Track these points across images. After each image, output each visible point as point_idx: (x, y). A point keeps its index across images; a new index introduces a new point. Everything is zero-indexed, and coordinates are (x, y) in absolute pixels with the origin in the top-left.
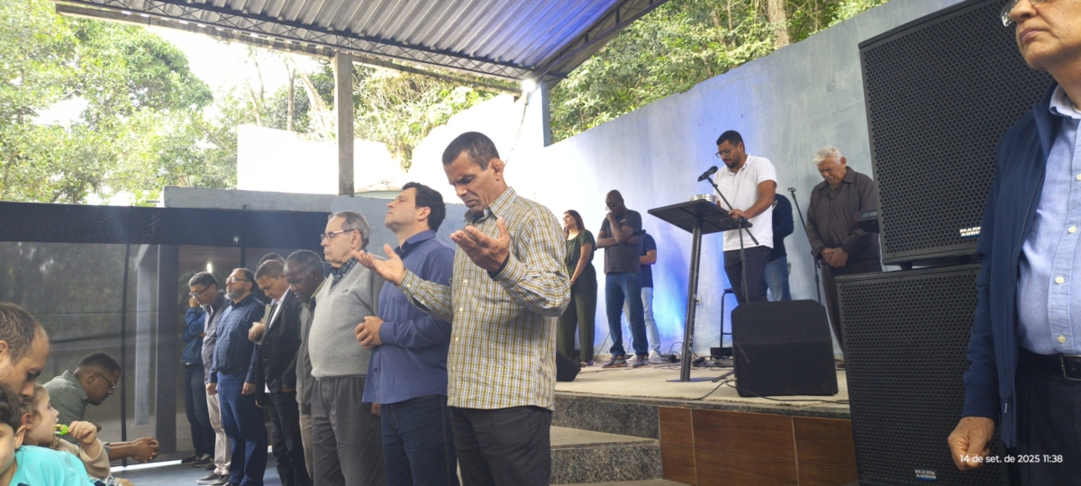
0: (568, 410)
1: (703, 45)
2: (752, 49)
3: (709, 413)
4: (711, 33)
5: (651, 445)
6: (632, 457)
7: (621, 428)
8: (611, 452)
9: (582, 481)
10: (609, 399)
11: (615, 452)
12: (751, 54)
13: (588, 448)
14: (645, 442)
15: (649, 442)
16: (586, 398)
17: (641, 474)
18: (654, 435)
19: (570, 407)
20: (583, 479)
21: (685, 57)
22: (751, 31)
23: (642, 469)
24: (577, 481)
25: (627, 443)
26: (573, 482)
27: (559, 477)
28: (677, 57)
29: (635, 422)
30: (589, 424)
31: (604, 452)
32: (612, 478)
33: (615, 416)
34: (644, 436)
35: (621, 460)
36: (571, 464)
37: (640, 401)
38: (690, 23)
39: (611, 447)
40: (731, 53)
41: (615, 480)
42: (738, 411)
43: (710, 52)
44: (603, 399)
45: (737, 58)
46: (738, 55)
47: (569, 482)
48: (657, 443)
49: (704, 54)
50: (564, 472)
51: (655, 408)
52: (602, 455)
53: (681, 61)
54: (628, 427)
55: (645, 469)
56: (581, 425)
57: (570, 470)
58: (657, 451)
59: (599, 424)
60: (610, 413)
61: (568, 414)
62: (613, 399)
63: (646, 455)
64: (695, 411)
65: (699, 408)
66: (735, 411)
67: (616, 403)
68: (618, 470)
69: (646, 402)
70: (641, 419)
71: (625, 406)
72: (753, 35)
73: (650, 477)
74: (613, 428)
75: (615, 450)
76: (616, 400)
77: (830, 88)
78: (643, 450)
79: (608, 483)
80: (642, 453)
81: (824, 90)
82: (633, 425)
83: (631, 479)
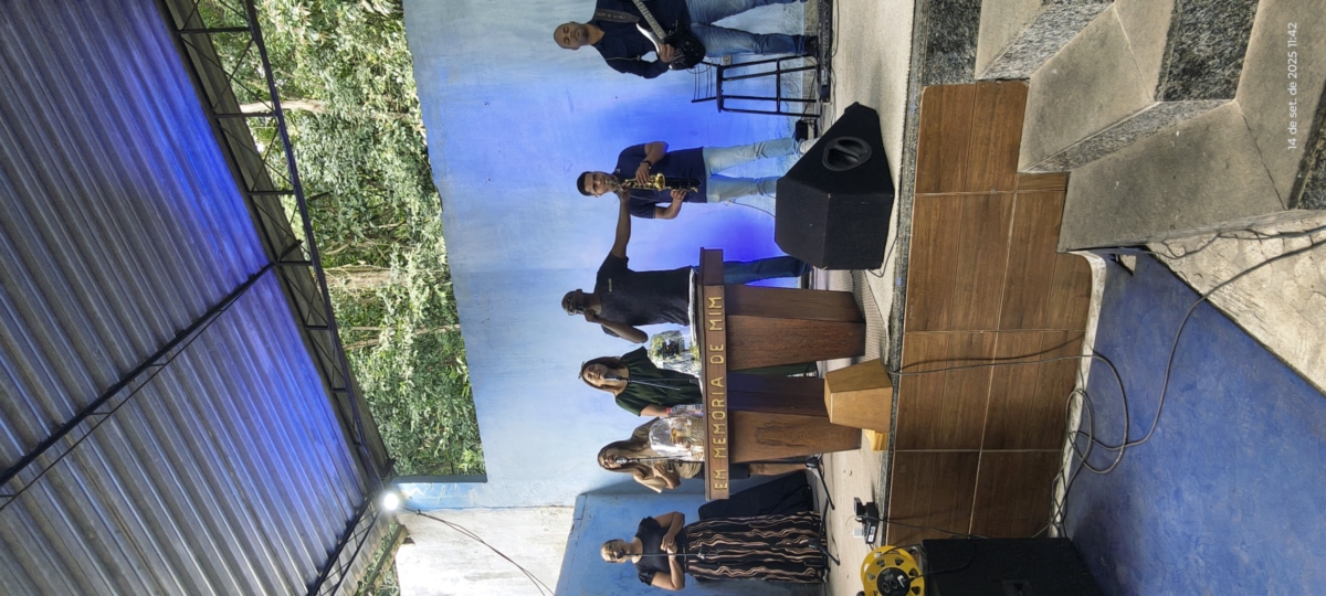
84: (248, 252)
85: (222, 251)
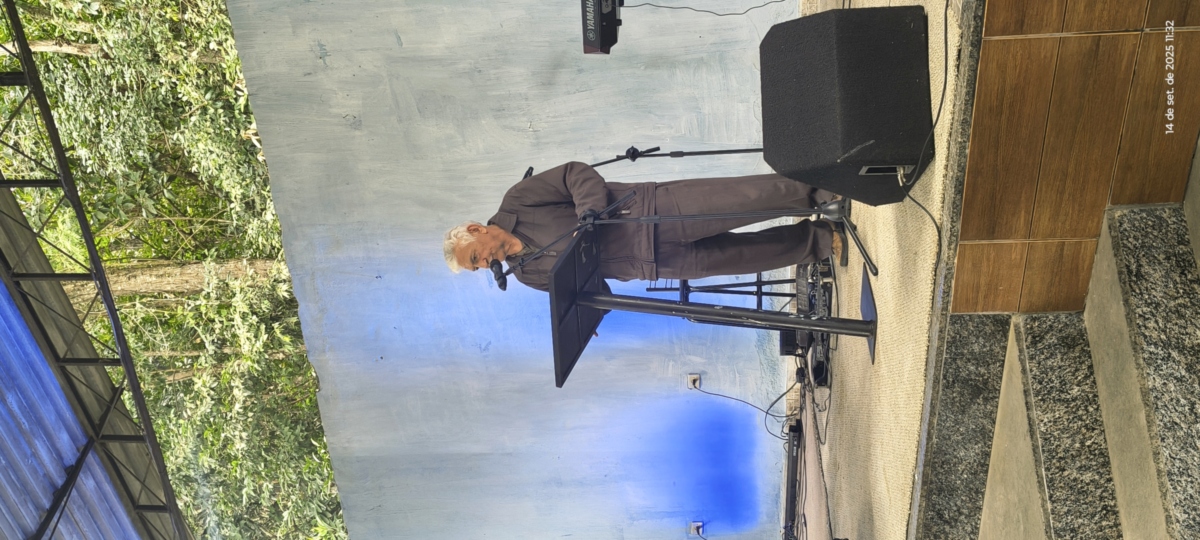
0: (946, 522)
1: (222, 396)
2: (246, 309)
3: (969, 205)
4: (203, 382)
5: (1022, 329)
6: (1049, 363)
7: (986, 400)
8: (1043, 400)
9: (1103, 454)
10: (930, 424)
11: (1042, 392)
12: (254, 313)
13: (1040, 442)
14: (1018, 340)
15: (1018, 333)
16: (925, 475)
17: (1078, 348)
18: (1002, 324)
19: (941, 516)
20: (1101, 454)
21: (240, 427)
22: (212, 316)
23: (1071, 348)
24: (1106, 464)
25: (1024, 371)
26: (1109, 472)
27: (1102, 498)
28: (237, 440)
29: (977, 365)
30: (975, 474)
31: (1044, 411)
32: (1092, 399)
33: (963, 412)
34: (1005, 348)
35: (1056, 383)
36: (1075, 475)
37: (939, 353)
38: (179, 417)
39: (1033, 399)
40: (246, 348)
41: (1095, 396)
42: (969, 144)
43: (237, 382)
44: (929, 437)
45: (256, 337)
46: (251, 335)
47: (1110, 480)
48: (1018, 320)
49: (240, 394)
50: (1092, 488)
51: (955, 320)
52: (1049, 415)
53: (244, 435)
54: (985, 383)
55: (1069, 341)
56: (977, 492)
57: (1087, 477)
58: (1034, 320)
59: (977, 448)
60: (956, 422)
61: (952, 522)
62: (932, 414)
63: (1042, 338)
64: (965, 235)
65: (959, 226)
66: (968, 151)
67: (938, 407)
68: (1076, 389)
69: (941, 339)
70: (972, 353)
71: (947, 387)
72: (219, 313)
73: (1082, 334)
74: (985, 417)
75: (1037, 393)
76: (933, 406)
77: (356, 123)
78: (1034, 343)
79: (1103, 408)
80: (1040, 346)
81: (357, 133)
82: (982, 370)
83: (1090, 367)
84: (64, 440)
85: (35, 455)
